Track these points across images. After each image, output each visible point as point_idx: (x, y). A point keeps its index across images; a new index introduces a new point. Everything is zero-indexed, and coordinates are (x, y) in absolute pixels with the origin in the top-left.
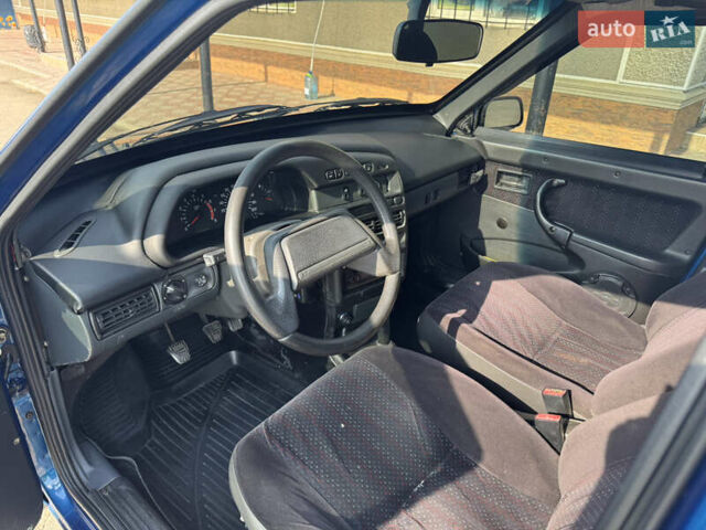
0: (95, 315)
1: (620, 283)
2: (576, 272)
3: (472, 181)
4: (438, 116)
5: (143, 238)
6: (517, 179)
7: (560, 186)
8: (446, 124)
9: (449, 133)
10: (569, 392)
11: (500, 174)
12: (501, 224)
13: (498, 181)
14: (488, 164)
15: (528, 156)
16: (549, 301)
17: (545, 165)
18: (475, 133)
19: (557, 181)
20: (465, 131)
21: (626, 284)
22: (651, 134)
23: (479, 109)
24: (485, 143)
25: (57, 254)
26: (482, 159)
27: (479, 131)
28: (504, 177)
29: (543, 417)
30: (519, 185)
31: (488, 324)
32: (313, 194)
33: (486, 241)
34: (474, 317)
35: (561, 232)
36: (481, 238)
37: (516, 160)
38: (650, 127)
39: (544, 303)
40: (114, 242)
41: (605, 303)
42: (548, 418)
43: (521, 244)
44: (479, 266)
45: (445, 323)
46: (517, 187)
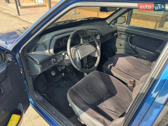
0: (41, 65)
1: (146, 58)
2: (137, 55)
3: (114, 36)
4: (107, 21)
5: (49, 50)
6: (124, 35)
7: (134, 36)
8: (109, 23)
9: (109, 25)
10: (135, 80)
11: (120, 34)
12: (121, 45)
13: (120, 35)
14: (118, 32)
15: (127, 30)
16: (131, 62)
17: (130, 32)
18: (115, 25)
19: (133, 36)
20: (113, 24)
21: (147, 58)
22: (155, 23)
23: (116, 19)
24: (117, 27)
25: (33, 53)
26: (117, 30)
27: (116, 24)
28: (121, 34)
29: (129, 85)
30: (125, 36)
31: (118, 67)
32: (81, 39)
33: (117, 49)
34: (115, 65)
35: (134, 47)
36: (116, 48)
37: (124, 31)
38: (155, 21)
39: (130, 62)
40: (43, 50)
41: (143, 62)
42: (130, 85)
43: (125, 50)
44: (115, 54)
45: (109, 67)
46: (124, 37)
